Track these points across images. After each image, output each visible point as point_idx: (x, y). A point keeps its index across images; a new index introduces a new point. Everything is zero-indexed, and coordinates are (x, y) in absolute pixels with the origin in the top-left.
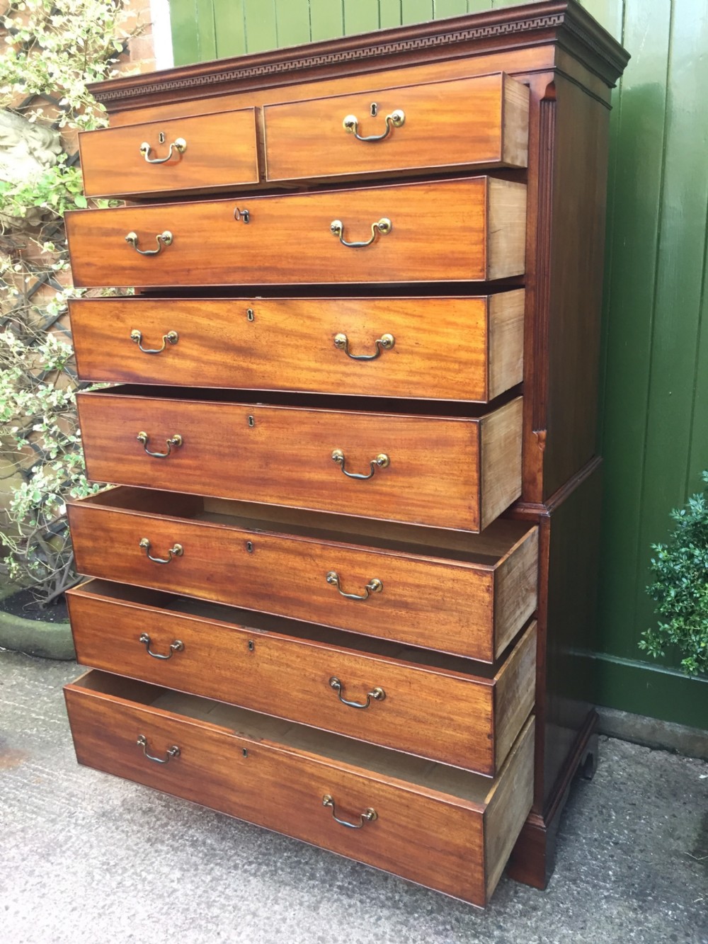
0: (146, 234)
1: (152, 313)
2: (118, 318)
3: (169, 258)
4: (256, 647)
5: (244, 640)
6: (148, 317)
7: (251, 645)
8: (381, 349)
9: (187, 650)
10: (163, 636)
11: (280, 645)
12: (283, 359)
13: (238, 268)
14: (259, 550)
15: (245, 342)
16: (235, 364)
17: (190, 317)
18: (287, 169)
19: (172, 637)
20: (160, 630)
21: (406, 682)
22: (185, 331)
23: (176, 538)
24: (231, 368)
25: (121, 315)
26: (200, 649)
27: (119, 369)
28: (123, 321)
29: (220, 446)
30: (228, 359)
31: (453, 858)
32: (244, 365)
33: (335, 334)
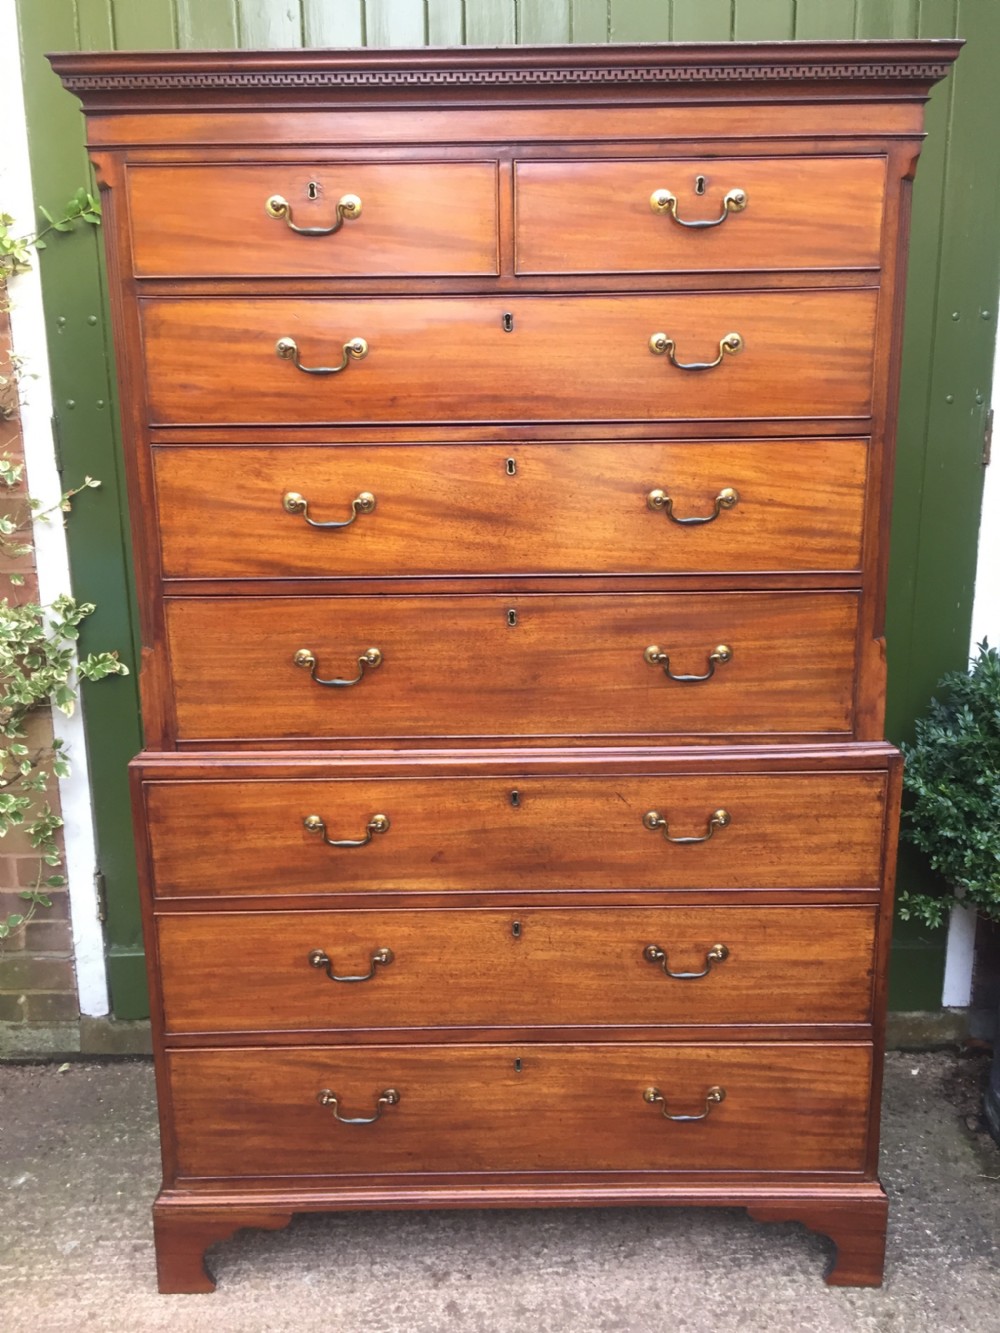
0: (312, 342)
1: (332, 466)
2: (258, 474)
3: (356, 379)
4: (526, 930)
5: (505, 923)
6: (320, 473)
7: (517, 928)
8: (719, 508)
9: (397, 963)
10: (354, 948)
11: (566, 918)
12: (562, 529)
13: (487, 396)
14: (531, 801)
15: (499, 507)
16: (478, 539)
17: (401, 471)
18: (554, 259)
19: (371, 945)
20: (352, 939)
21: (760, 927)
22: (390, 492)
23: (375, 806)
24: (469, 546)
25: (265, 470)
26: (424, 954)
27: (253, 556)
28: (268, 479)
29: (452, 659)
30: (467, 532)
31: (827, 1118)
32: (494, 540)
33: (649, 491)
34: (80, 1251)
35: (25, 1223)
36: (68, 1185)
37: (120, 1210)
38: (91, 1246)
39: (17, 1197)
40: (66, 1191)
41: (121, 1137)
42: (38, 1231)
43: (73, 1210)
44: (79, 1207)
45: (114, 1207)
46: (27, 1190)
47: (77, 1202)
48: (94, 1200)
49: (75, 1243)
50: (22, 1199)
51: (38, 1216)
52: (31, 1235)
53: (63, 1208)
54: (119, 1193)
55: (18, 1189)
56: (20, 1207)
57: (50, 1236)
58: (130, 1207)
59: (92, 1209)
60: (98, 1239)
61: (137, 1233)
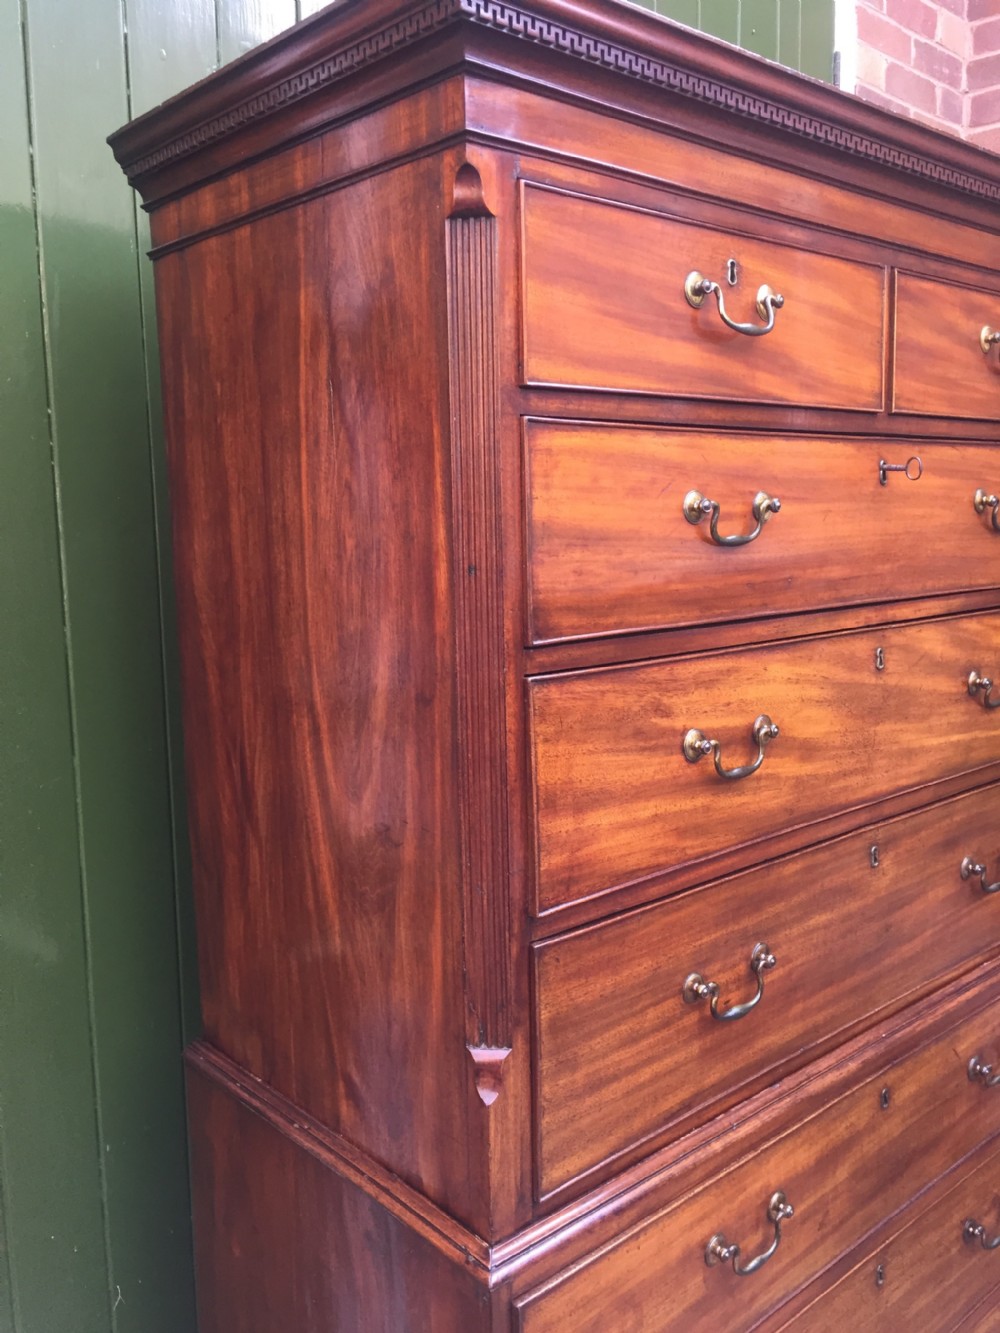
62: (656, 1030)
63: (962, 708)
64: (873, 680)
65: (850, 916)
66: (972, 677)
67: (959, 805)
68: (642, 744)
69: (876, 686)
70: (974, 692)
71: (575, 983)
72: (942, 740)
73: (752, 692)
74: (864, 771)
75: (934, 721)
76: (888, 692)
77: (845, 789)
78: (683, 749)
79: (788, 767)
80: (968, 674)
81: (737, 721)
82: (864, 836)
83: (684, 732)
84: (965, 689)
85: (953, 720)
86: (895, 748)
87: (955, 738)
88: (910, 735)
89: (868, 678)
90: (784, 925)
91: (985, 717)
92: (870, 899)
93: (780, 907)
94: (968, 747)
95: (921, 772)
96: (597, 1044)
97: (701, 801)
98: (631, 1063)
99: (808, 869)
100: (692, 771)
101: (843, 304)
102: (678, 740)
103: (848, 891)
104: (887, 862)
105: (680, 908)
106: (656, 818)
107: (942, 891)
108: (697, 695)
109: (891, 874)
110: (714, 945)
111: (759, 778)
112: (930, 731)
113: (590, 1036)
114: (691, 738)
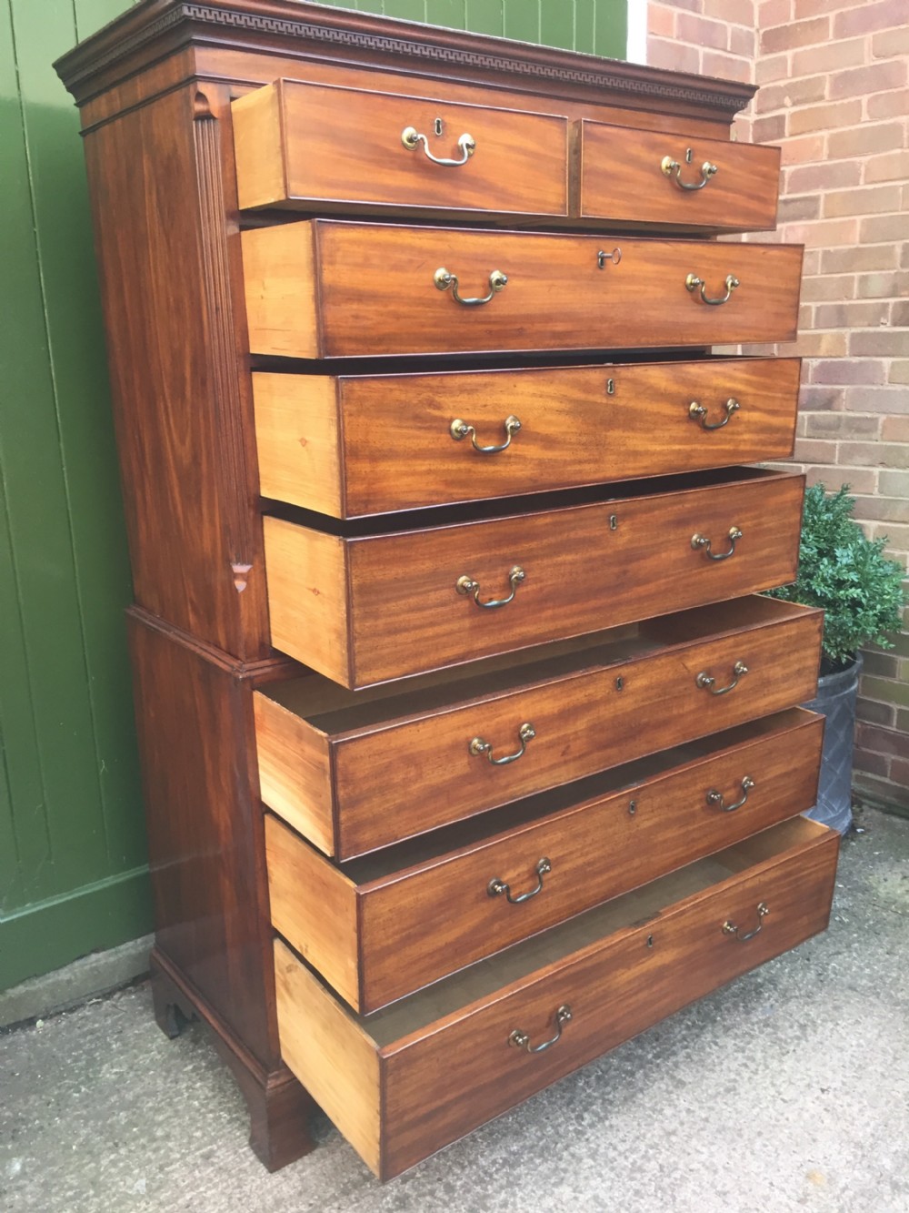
34: (154, 1185)
35: (70, 1193)
36: (74, 1147)
37: (154, 1140)
38: (161, 1176)
39: (31, 1181)
40: (76, 1152)
41: (79, 1091)
42: (91, 1192)
43: (104, 1162)
44: (108, 1157)
45: (142, 1141)
46: (35, 1171)
47: (100, 1154)
48: (116, 1145)
49: (143, 1182)
50: (40, 1178)
51: (75, 1183)
52: (87, 1199)
53: (93, 1165)
54: (135, 1129)
55: (23, 1174)
56: (44, 1185)
57: (110, 1189)
58: (159, 1133)
59: (123, 1151)
60: (161, 1168)
61: (193, 1147)
62: (437, 606)
63: (684, 427)
64: (604, 401)
65: (591, 560)
66: (693, 406)
67: (690, 497)
68: (419, 425)
69: (607, 405)
70: (695, 418)
71: (375, 568)
72: (665, 447)
73: (505, 400)
74: (596, 461)
75: (658, 433)
76: (616, 410)
77: (580, 472)
78: (450, 431)
79: (533, 451)
80: (690, 404)
81: (492, 418)
82: (605, 508)
83: (451, 420)
84: (687, 414)
85: (674, 435)
86: (623, 449)
87: (677, 447)
88: (637, 441)
89: (600, 399)
90: (536, 557)
91: (705, 436)
92: (610, 551)
93: (533, 545)
94: (689, 455)
95: (646, 467)
96: (393, 606)
97: (464, 465)
98: (418, 623)
99: (555, 524)
100: (457, 446)
101: (531, 145)
102: (446, 425)
103: (592, 542)
104: (624, 528)
105: (453, 534)
106: (429, 472)
107: (676, 554)
108: (463, 398)
109: (626, 538)
110: (480, 561)
111: (509, 456)
112: (654, 440)
113: (388, 601)
114: (456, 424)
